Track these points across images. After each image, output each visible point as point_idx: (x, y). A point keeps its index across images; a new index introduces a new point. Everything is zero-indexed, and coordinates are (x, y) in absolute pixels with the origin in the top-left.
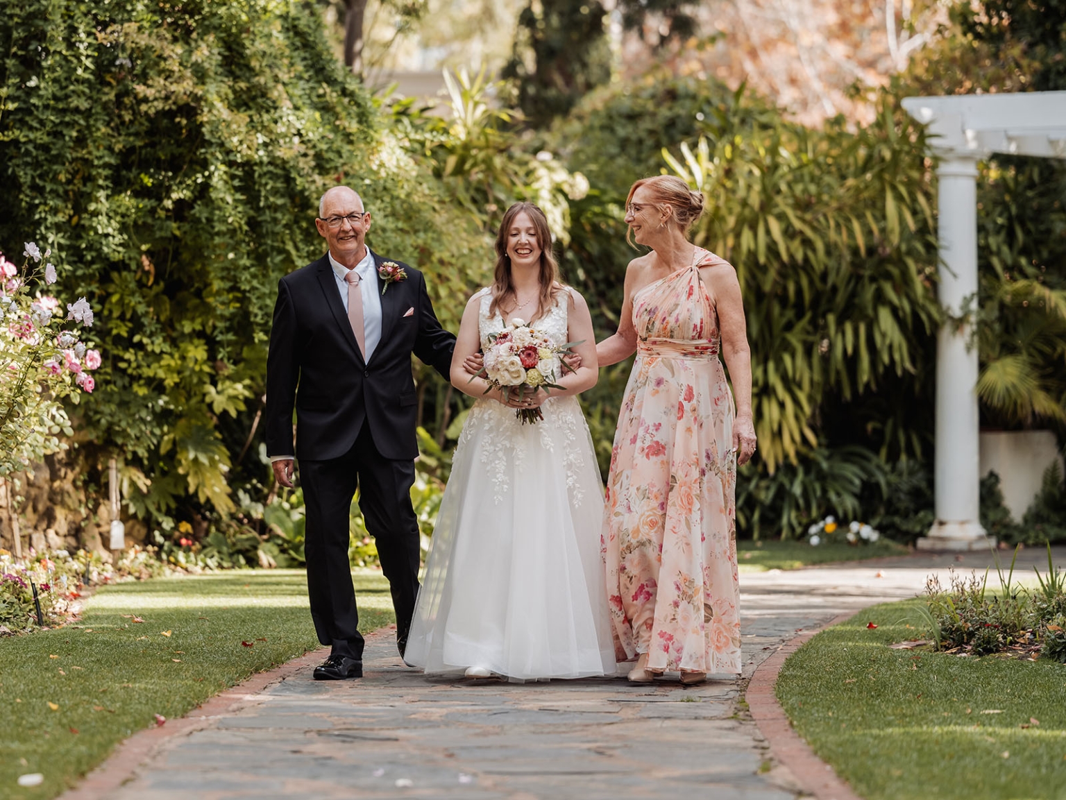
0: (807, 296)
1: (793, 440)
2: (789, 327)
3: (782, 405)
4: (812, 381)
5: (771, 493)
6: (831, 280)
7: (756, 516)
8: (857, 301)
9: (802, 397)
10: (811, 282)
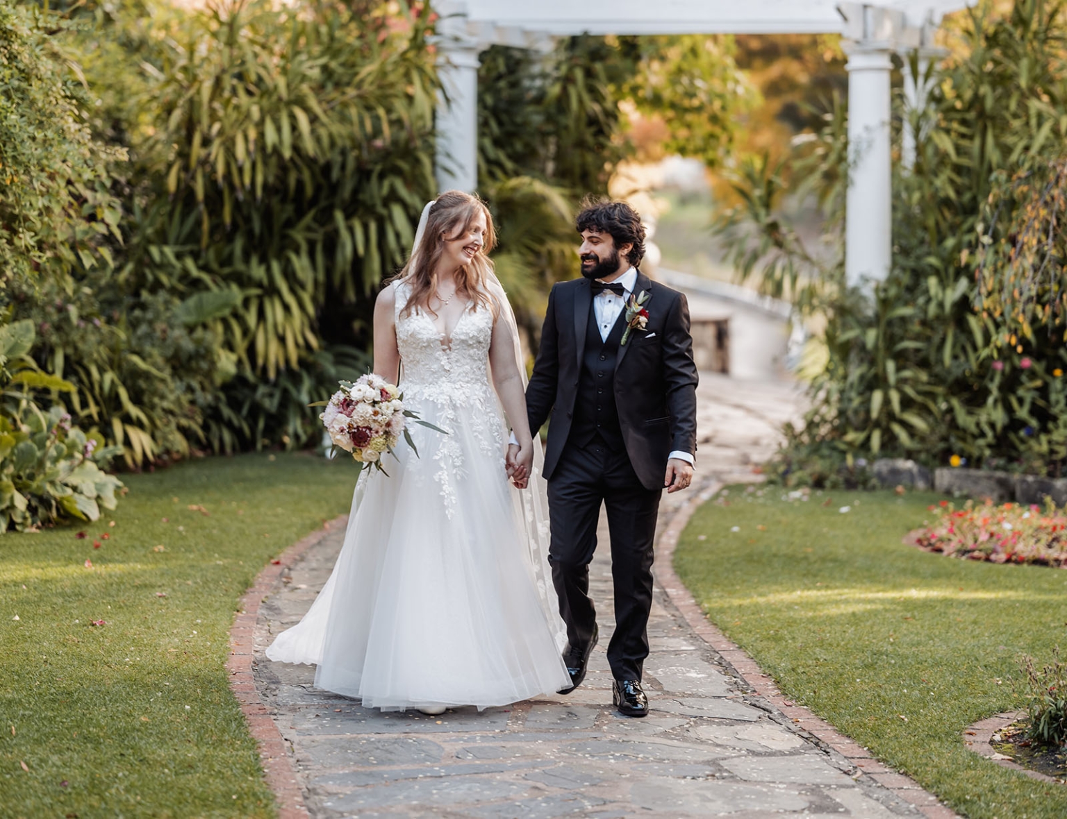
0: (309, 190)
1: (297, 345)
2: (289, 224)
3: (287, 308)
4: (316, 282)
5: (276, 400)
6: (335, 174)
7: (261, 424)
8: (361, 197)
9: (306, 298)
10: (313, 175)
